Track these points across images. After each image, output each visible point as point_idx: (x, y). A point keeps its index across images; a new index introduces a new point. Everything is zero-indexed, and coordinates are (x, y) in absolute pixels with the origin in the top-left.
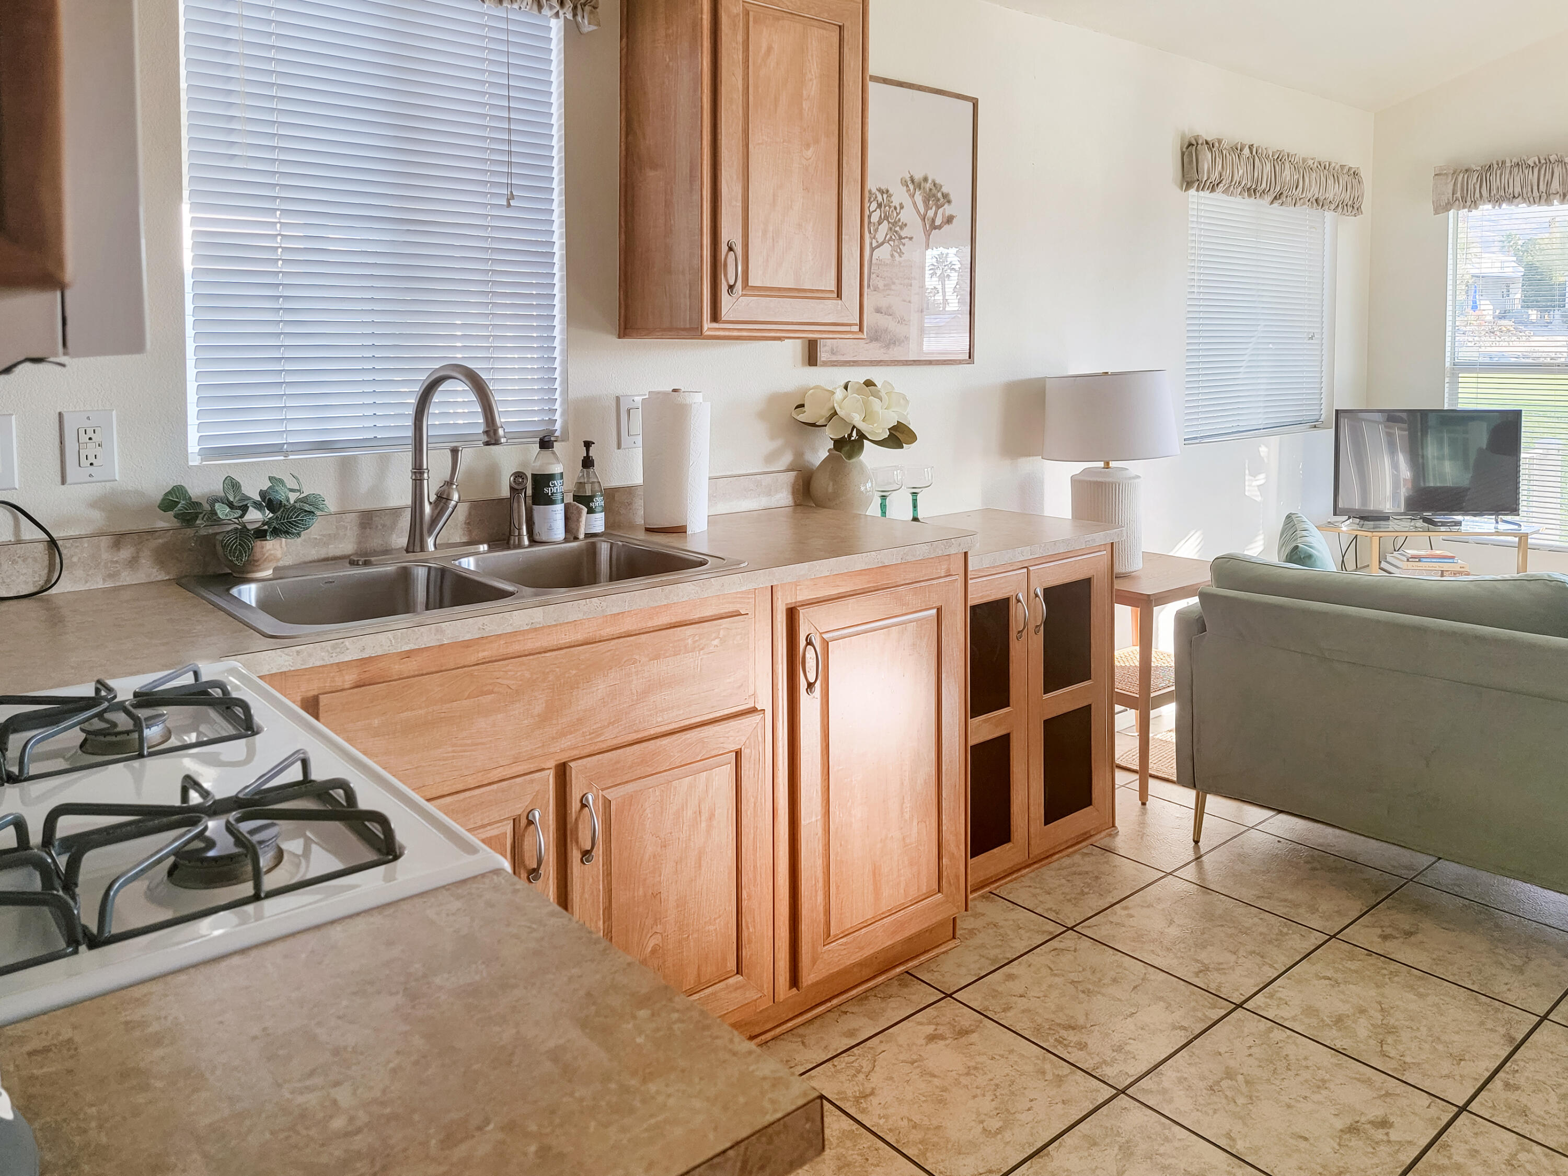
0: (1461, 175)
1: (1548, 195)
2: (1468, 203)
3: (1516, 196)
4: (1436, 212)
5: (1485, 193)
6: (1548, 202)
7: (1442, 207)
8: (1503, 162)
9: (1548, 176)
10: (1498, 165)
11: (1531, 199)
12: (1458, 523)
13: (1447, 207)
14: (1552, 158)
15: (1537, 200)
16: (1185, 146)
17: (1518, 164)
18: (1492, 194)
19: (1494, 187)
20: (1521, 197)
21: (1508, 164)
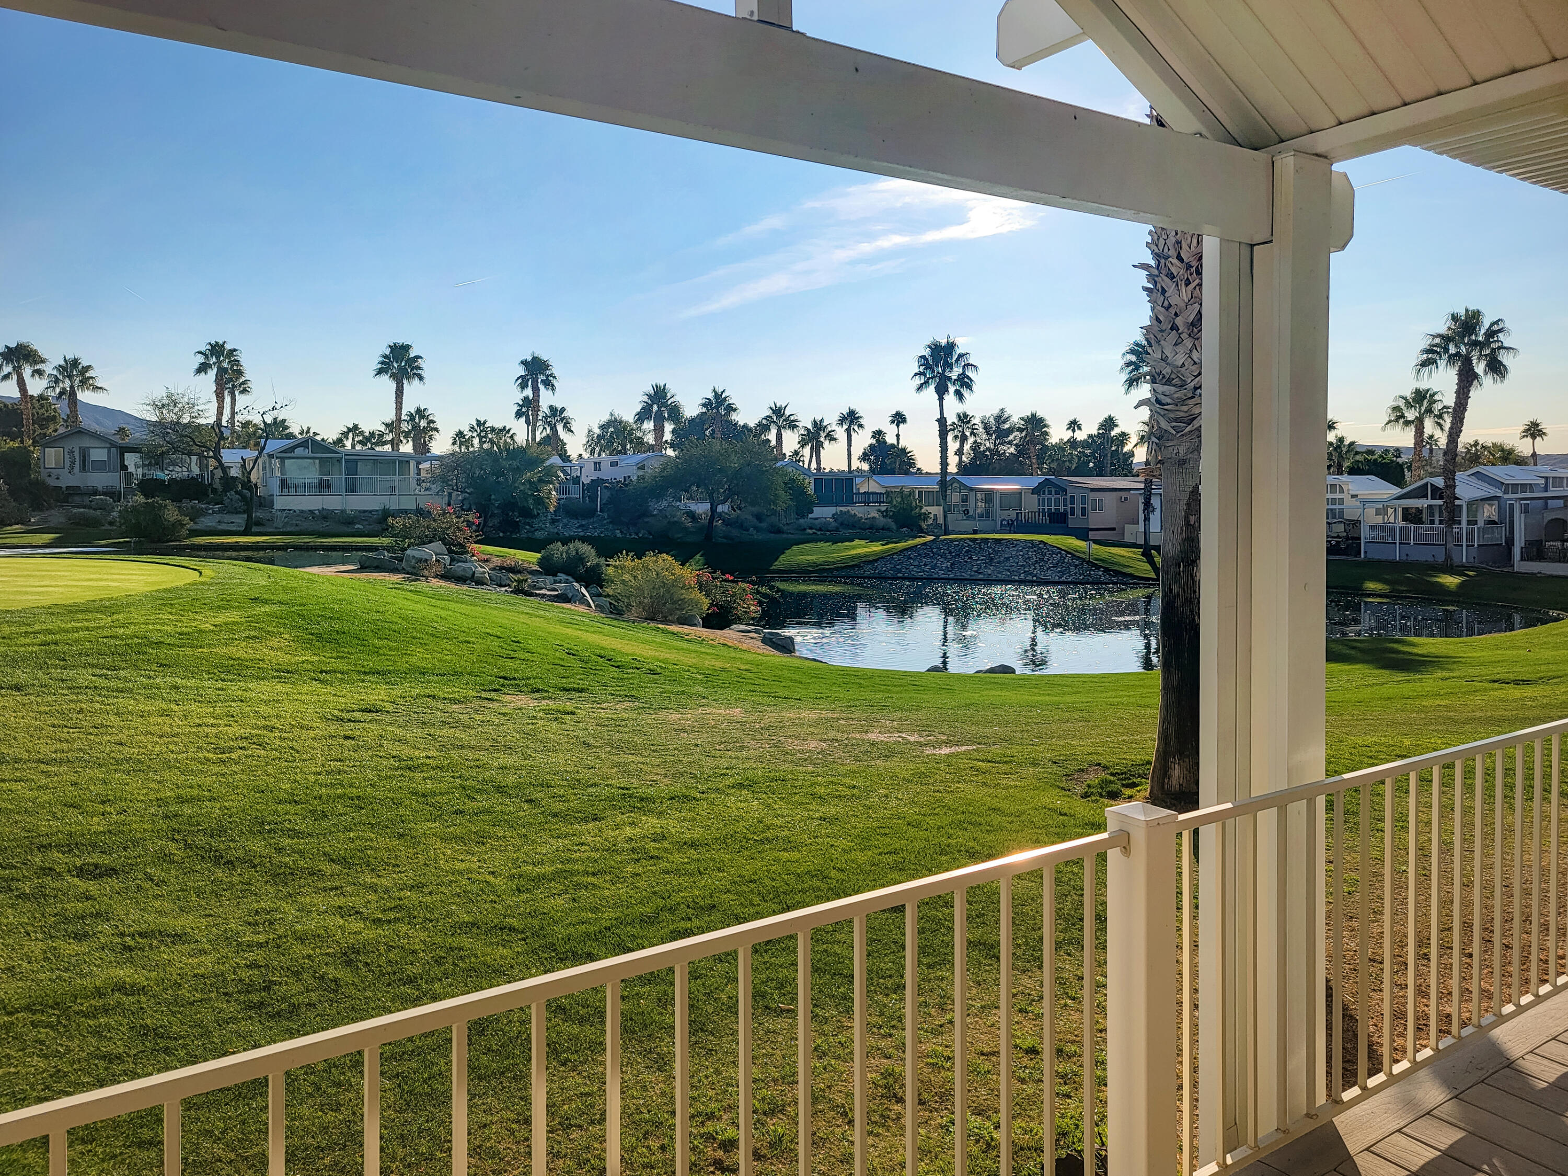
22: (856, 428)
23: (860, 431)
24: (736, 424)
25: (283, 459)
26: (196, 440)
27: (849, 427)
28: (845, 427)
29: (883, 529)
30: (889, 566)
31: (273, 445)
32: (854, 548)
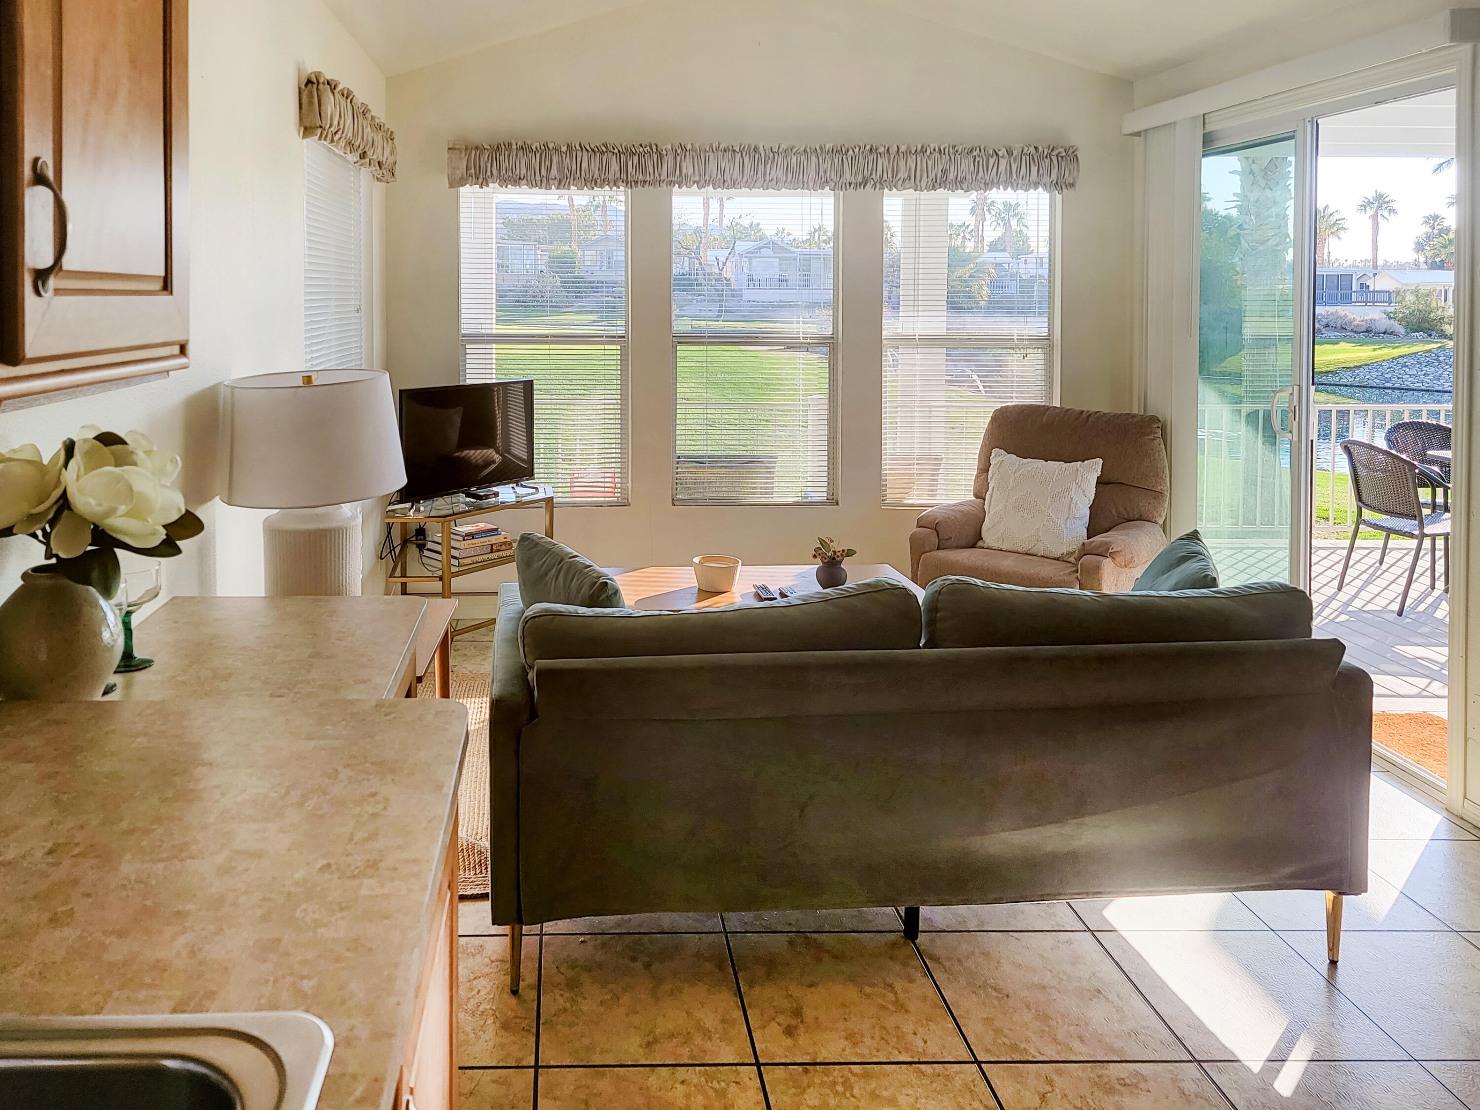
0: (473, 152)
1: (548, 180)
2: (480, 180)
3: (522, 177)
4: (451, 186)
5: (495, 172)
6: (548, 187)
7: (457, 182)
8: (510, 145)
9: (548, 162)
10: (505, 146)
11: (534, 182)
12: (496, 494)
13: (462, 182)
14: (551, 146)
15: (539, 183)
16: (304, 84)
17: (522, 147)
18: (502, 174)
19: (503, 167)
20: (525, 180)
21: (514, 147)
22: (1386, 214)
23: (1392, 217)
24: (1216, 214)
25: (750, 259)
26: (683, 244)
27: (1376, 213)
28: (1370, 212)
29: (1384, 333)
30: (1374, 374)
31: (742, 247)
32: (1338, 352)
